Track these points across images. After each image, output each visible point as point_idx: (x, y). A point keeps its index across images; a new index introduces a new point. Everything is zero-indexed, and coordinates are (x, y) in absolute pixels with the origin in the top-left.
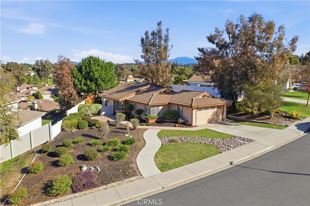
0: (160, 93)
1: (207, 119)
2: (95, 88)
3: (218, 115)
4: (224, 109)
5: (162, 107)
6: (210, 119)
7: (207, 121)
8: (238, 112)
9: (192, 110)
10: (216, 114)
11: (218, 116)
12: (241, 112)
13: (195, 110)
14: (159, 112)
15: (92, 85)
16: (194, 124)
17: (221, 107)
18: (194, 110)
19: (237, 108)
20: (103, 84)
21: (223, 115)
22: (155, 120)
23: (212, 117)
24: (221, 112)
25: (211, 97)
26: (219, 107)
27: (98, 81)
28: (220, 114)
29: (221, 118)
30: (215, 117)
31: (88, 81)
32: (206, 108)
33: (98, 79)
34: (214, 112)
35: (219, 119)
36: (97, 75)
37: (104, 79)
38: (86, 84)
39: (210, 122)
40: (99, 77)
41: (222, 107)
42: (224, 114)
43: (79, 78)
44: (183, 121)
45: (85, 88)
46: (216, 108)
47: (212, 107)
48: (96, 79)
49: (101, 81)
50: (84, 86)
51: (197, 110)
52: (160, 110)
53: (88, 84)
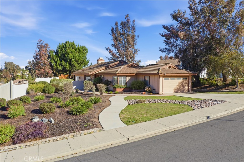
0: (128, 67)
1: (174, 89)
2: (69, 68)
3: (184, 86)
4: (190, 80)
5: (129, 78)
6: (176, 89)
7: (174, 91)
8: (202, 86)
9: (159, 78)
10: (182, 84)
11: (184, 87)
12: (205, 86)
13: (162, 78)
14: (127, 83)
15: (67, 66)
16: (161, 92)
17: (186, 78)
18: (160, 78)
19: (201, 81)
20: (77, 65)
21: (188, 86)
22: (122, 89)
23: (178, 87)
24: (186, 83)
25: (176, 68)
26: (185, 78)
27: (72, 61)
28: (186, 85)
29: (187, 89)
30: (181, 87)
31: (63, 62)
32: (173, 77)
33: (72, 59)
34: (180, 83)
35: (185, 90)
36: (71, 56)
37: (77, 60)
38: (61, 65)
39: (176, 91)
40: (73, 58)
41: (188, 78)
42: (190, 86)
43: (55, 59)
44: (149, 89)
45: (60, 68)
46: (182, 79)
47: (179, 77)
48: (70, 60)
49: (74, 61)
50: (59, 66)
51: (164, 79)
52: (127, 80)
53: (63, 64)
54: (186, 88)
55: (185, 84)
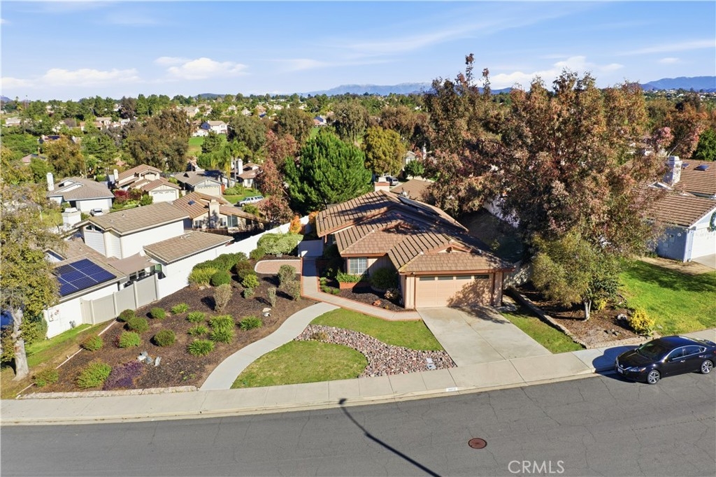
0: (387, 230)
1: (448, 298)
3: (480, 293)
4: (496, 281)
5: (375, 260)
6: (455, 298)
7: (448, 303)
9: (406, 279)
10: (474, 289)
11: (478, 295)
13: (413, 278)
14: (368, 269)
16: (409, 303)
17: (487, 276)
18: (408, 278)
21: (493, 293)
22: (353, 285)
23: (461, 296)
24: (488, 287)
25: (469, 251)
26: (479, 276)
27: (322, 186)
28: (486, 290)
29: (489, 300)
30: (471, 295)
31: (306, 186)
32: (445, 276)
33: (320, 182)
34: (467, 286)
35: (482, 301)
39: (455, 305)
41: (491, 275)
42: (496, 292)
44: (391, 295)
46: (473, 277)
47: (461, 275)
51: (417, 279)
52: (370, 265)
54: (487, 296)
55: (481, 289)
